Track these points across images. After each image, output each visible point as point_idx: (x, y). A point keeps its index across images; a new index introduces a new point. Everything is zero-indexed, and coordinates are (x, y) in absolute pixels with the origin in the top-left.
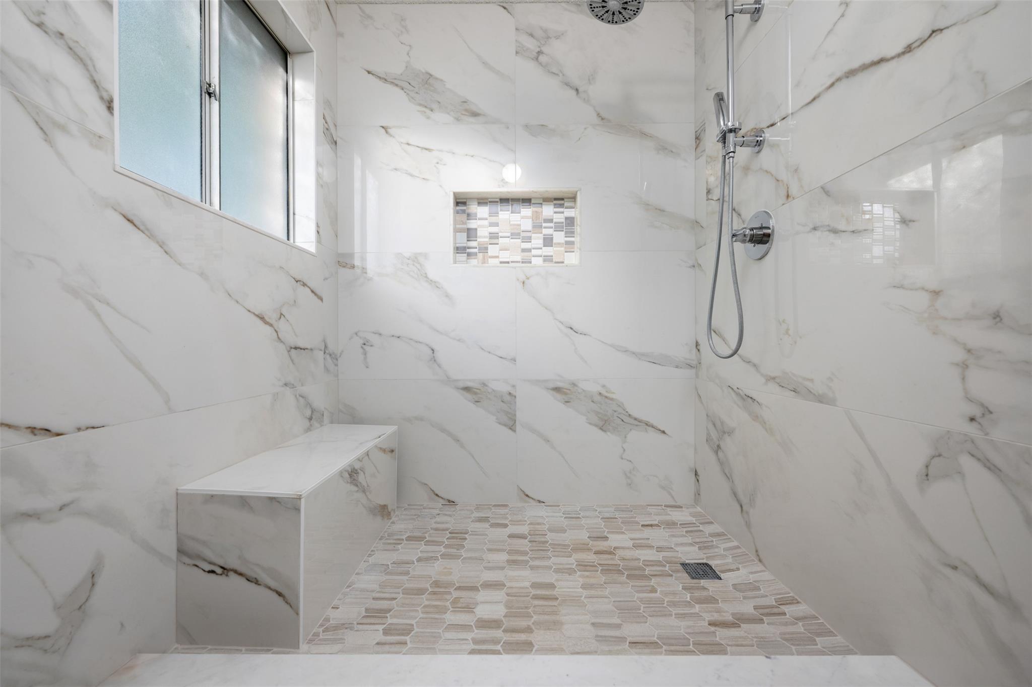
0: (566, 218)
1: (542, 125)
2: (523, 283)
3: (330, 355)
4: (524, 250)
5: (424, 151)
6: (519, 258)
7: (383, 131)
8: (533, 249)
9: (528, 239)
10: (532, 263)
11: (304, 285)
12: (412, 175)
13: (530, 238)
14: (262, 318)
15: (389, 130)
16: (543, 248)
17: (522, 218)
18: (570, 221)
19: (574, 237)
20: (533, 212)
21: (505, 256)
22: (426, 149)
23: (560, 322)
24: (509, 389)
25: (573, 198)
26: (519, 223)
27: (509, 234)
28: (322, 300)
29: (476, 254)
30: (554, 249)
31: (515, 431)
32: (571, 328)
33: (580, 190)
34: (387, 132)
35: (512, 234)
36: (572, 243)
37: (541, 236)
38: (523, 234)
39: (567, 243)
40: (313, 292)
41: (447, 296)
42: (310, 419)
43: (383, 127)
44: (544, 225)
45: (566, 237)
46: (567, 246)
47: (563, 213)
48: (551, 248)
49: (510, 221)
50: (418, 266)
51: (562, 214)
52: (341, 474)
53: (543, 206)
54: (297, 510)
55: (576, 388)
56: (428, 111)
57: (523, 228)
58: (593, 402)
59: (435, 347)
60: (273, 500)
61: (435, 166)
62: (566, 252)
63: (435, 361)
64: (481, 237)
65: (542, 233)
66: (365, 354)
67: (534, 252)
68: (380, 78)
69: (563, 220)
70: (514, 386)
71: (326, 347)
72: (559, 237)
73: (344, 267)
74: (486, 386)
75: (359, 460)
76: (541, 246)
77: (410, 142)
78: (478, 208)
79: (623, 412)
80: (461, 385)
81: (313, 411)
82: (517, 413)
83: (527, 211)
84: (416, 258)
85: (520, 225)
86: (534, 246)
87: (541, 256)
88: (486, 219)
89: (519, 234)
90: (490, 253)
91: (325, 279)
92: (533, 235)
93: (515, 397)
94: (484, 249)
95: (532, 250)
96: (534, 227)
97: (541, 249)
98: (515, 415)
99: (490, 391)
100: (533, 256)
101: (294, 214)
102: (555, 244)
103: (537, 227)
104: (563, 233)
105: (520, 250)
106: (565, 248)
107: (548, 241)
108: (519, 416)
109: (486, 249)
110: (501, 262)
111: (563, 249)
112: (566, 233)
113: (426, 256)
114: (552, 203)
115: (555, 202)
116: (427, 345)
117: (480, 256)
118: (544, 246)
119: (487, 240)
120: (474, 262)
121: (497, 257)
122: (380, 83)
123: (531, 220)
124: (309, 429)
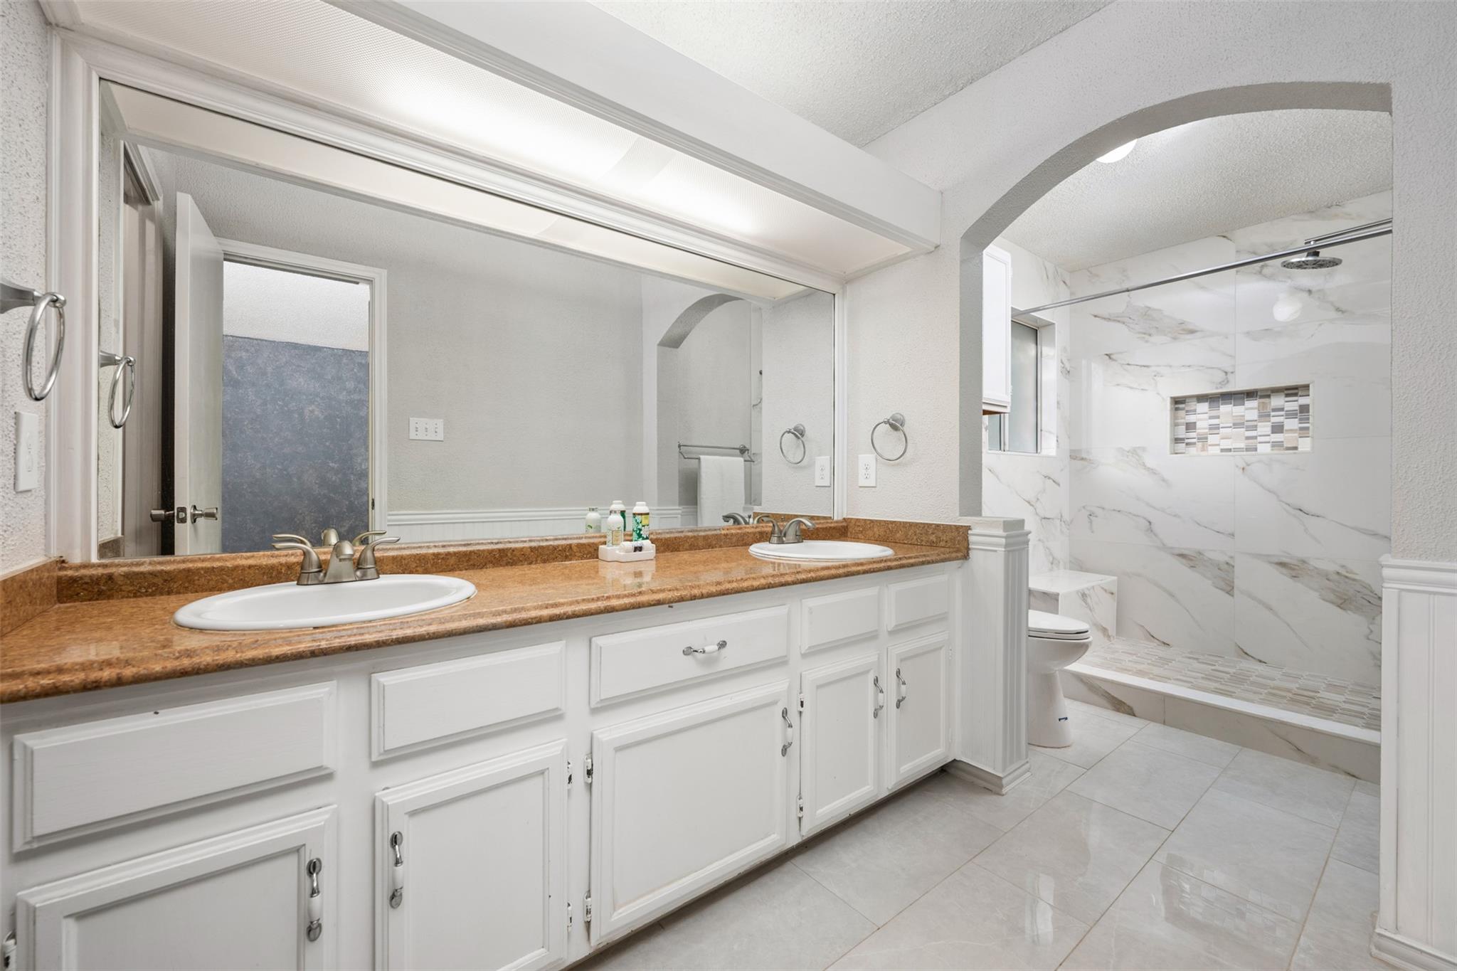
0: (1301, 406)
1: (1266, 330)
2: (1243, 469)
3: (1064, 522)
4: (1248, 438)
5: (1143, 368)
6: (1242, 445)
7: (1107, 357)
8: (1260, 436)
9: (1255, 428)
10: (1258, 450)
11: (1049, 478)
12: (1131, 388)
13: (1256, 426)
14: (1029, 503)
15: (1112, 356)
16: (1272, 435)
17: (1247, 409)
18: (1304, 409)
19: (1308, 423)
20: (1259, 403)
21: (1226, 444)
22: (1144, 366)
23: (1287, 504)
24: (1227, 559)
25: (1307, 387)
26: (1243, 414)
27: (1231, 425)
28: (1059, 485)
29: (1194, 444)
30: (1286, 435)
31: (1233, 596)
32: (1301, 510)
33: (1313, 382)
34: (1110, 358)
35: (1234, 424)
36: (1307, 428)
37: (1270, 424)
38: (1246, 424)
39: (1301, 429)
40: (1054, 481)
41: (1164, 480)
42: (1052, 564)
43: (1107, 355)
44: (1273, 414)
45: (1300, 423)
46: (1301, 432)
47: (1297, 401)
48: (1282, 435)
49: (1232, 413)
50: (1137, 457)
51: (1296, 403)
52: (1077, 592)
53: (1272, 397)
54: (1057, 600)
55: (1306, 565)
56: (1147, 337)
57: (1247, 418)
58: (1328, 580)
59: (1151, 521)
60: (1045, 593)
61: (1154, 379)
62: (1300, 437)
63: (1152, 531)
64: (1199, 429)
65: (1270, 421)
66: (1091, 522)
67: (1260, 439)
68: (1105, 319)
69: (1297, 408)
70: (1231, 557)
71: (1061, 516)
72: (1292, 424)
73: (1075, 459)
74: (1202, 554)
75: (1088, 589)
76: (1270, 433)
77: (1130, 363)
78: (1198, 404)
79: (1369, 593)
80: (1177, 552)
81: (1053, 558)
82: (1235, 580)
83: (1252, 404)
84: (1135, 450)
85: (1244, 416)
86: (1260, 434)
87: (1269, 442)
88: (1207, 413)
89: (1243, 424)
90: (1209, 443)
91: (1062, 470)
92: (1259, 424)
93: (1233, 567)
94: (1203, 439)
95: (1258, 438)
96: (1260, 416)
97: (1269, 435)
98: (1233, 582)
99: (1205, 558)
100: (1260, 443)
101: (1041, 430)
102: (1286, 430)
103: (1264, 416)
104: (1297, 420)
105: (1244, 438)
106: (1300, 434)
107: (1278, 429)
108: (1237, 583)
109: (1207, 438)
110: (1222, 450)
111: (1296, 435)
112: (1300, 419)
113: (1144, 449)
114: (1282, 393)
115: (1286, 392)
116: (1145, 518)
117: (1199, 445)
118: (1272, 433)
119: (1207, 431)
120: (1192, 450)
121: (1219, 445)
122: (1105, 323)
123: (1256, 411)
124: (1051, 570)
